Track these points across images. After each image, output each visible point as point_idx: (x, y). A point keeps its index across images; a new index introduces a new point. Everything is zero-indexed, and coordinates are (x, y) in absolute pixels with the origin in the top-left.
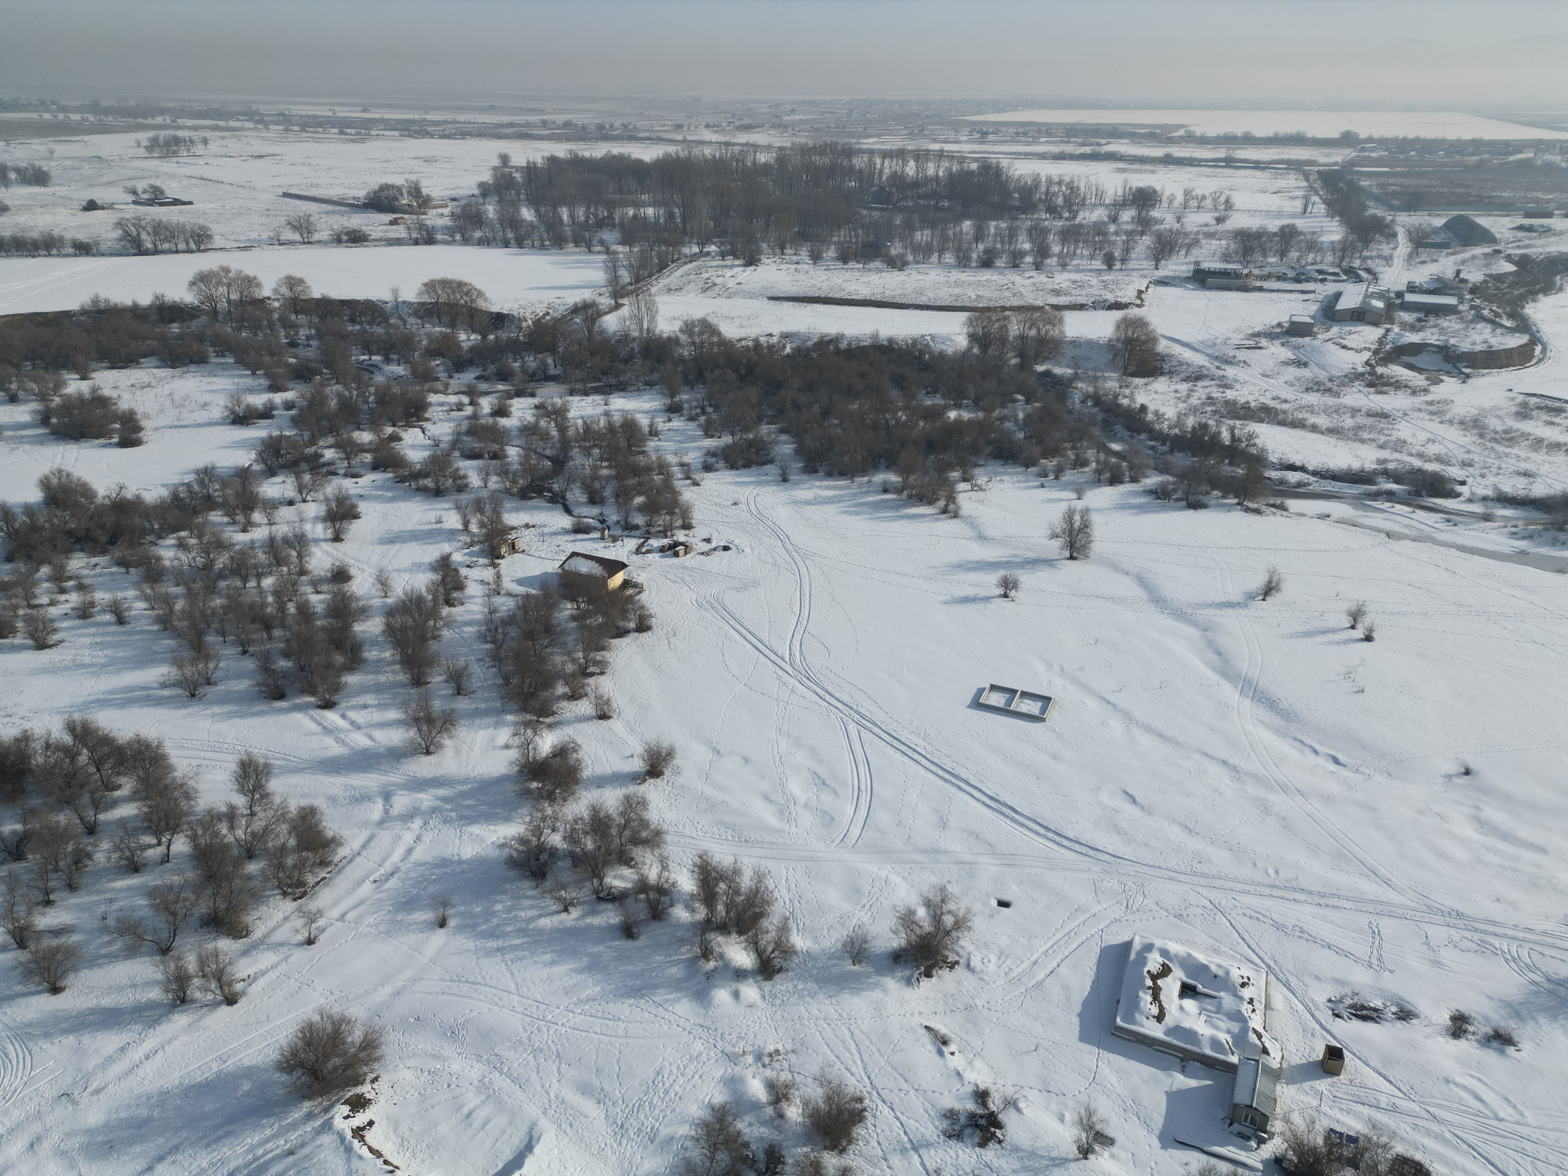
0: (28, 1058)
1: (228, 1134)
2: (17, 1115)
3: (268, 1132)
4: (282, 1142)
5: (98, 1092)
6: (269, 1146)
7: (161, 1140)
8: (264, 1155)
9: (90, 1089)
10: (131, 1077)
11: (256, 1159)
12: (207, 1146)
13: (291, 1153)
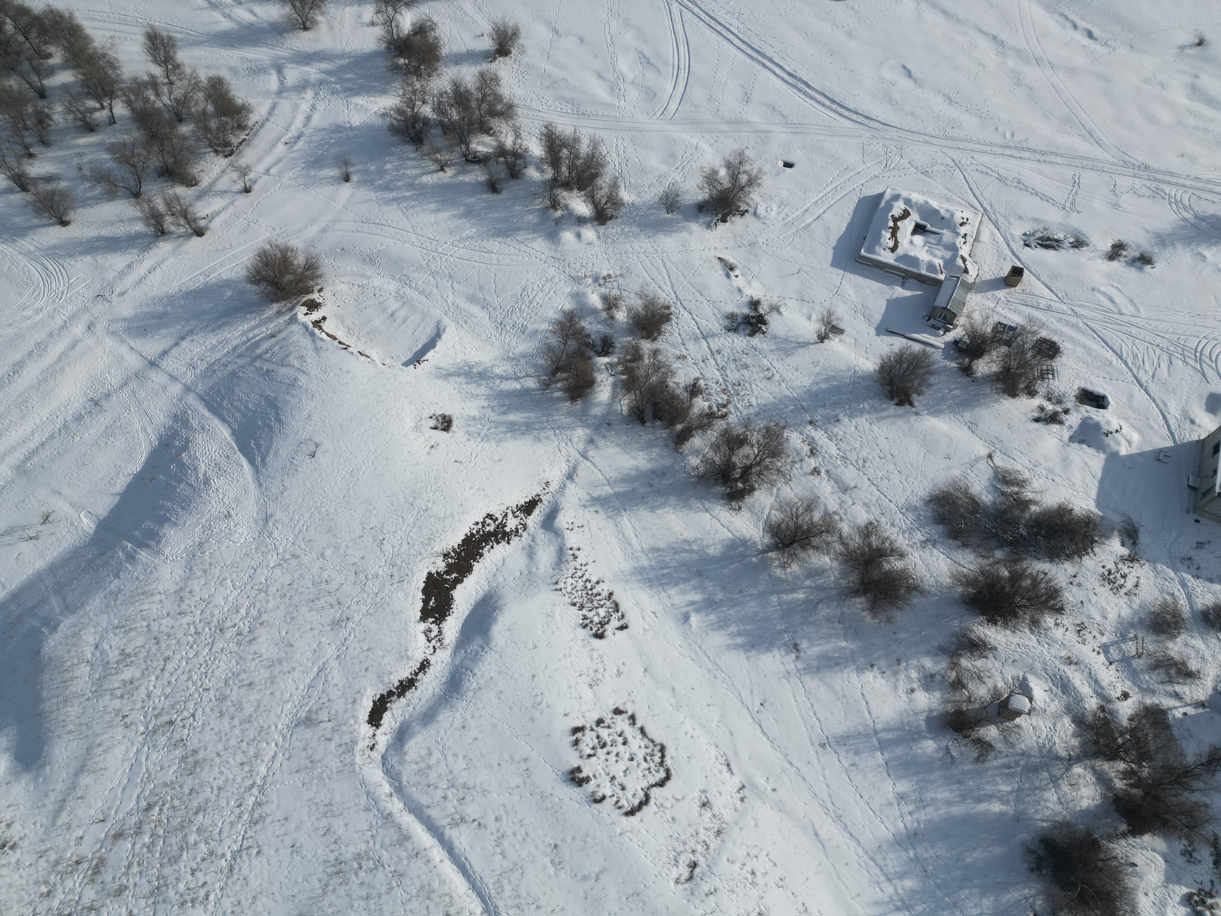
0: (63, 271)
1: (225, 324)
2: (70, 309)
3: (253, 323)
4: (264, 329)
5: (122, 294)
6: (256, 331)
7: (178, 327)
8: (254, 337)
9: (116, 292)
10: (142, 285)
11: (249, 340)
12: (213, 331)
13: (273, 336)
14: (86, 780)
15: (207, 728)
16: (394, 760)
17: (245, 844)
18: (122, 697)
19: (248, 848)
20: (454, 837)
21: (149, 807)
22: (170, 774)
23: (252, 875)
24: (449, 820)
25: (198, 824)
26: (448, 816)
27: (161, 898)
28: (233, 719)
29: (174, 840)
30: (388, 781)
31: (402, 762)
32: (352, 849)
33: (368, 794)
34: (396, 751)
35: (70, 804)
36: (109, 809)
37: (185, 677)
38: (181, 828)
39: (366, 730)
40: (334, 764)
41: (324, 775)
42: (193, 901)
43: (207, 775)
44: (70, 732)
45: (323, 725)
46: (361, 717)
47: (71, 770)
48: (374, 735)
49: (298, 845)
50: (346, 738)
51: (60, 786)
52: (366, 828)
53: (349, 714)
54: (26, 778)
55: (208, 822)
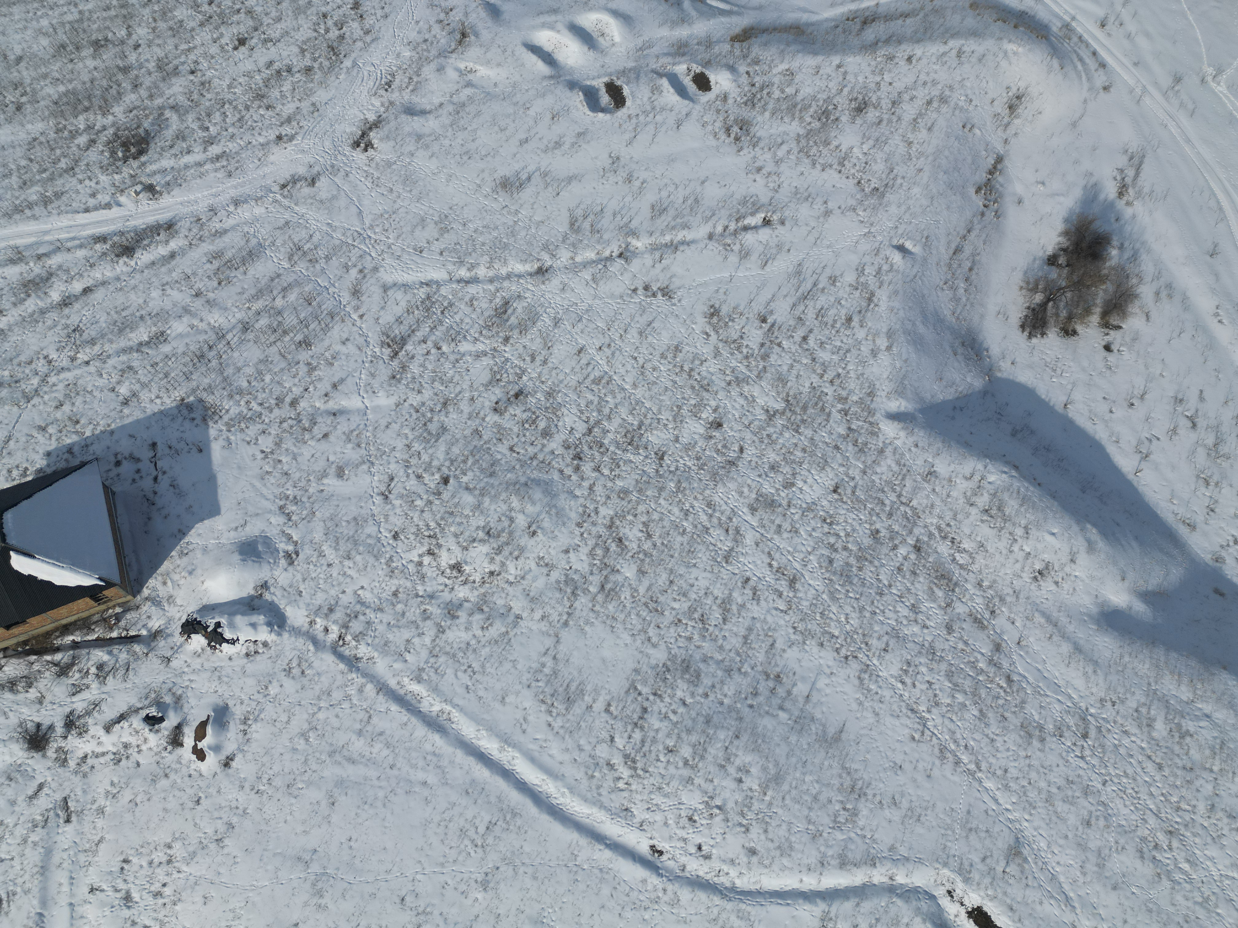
14: (1066, 648)
15: (1061, 762)
16: (924, 905)
17: (927, 732)
18: (1137, 711)
19: (923, 733)
20: (814, 908)
21: (1009, 680)
22: (1032, 711)
23: (897, 723)
24: (832, 915)
25: (969, 707)
26: (837, 917)
27: (924, 652)
28: (1059, 788)
29: (967, 684)
30: (906, 885)
31: (918, 911)
32: (865, 812)
33: (907, 859)
34: (932, 914)
35: (1050, 628)
36: (1027, 653)
37: (1130, 771)
38: (975, 694)
39: (974, 900)
40: (955, 848)
41: (950, 832)
42: (906, 672)
43: (1013, 738)
44: (1121, 657)
45: (1003, 863)
46: (989, 904)
47: (1082, 642)
48: (962, 904)
49: (899, 772)
50: (975, 876)
51: (1071, 628)
52: (876, 836)
53: (1000, 896)
54: (1094, 610)
55: (967, 716)
